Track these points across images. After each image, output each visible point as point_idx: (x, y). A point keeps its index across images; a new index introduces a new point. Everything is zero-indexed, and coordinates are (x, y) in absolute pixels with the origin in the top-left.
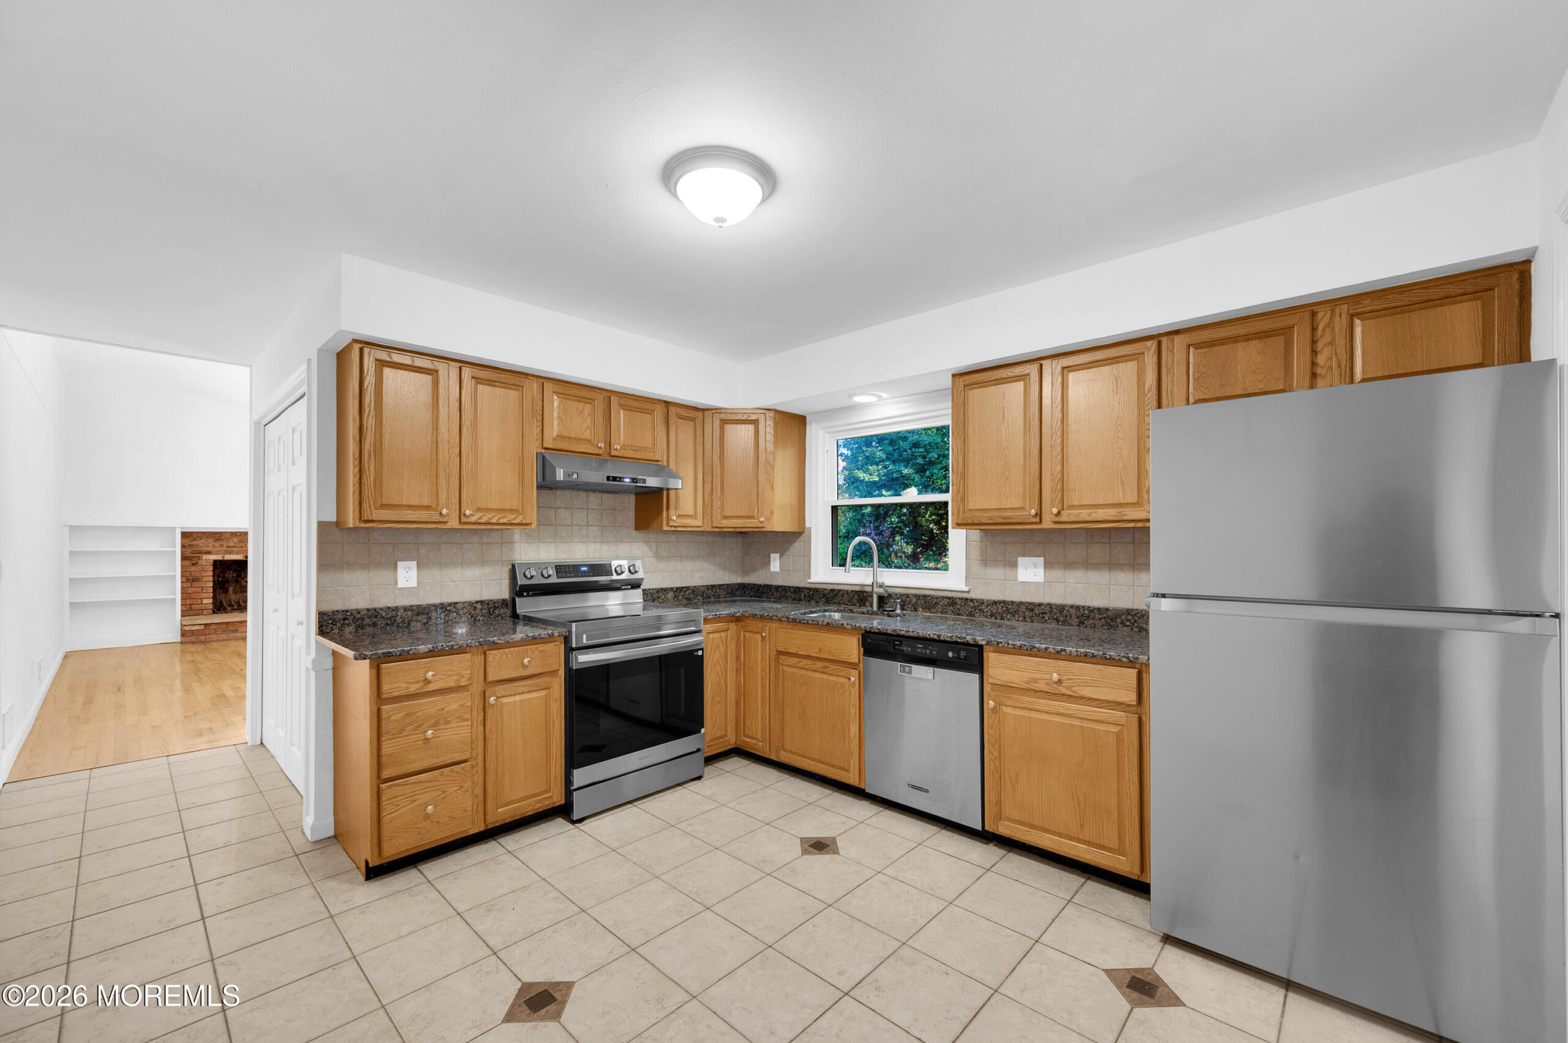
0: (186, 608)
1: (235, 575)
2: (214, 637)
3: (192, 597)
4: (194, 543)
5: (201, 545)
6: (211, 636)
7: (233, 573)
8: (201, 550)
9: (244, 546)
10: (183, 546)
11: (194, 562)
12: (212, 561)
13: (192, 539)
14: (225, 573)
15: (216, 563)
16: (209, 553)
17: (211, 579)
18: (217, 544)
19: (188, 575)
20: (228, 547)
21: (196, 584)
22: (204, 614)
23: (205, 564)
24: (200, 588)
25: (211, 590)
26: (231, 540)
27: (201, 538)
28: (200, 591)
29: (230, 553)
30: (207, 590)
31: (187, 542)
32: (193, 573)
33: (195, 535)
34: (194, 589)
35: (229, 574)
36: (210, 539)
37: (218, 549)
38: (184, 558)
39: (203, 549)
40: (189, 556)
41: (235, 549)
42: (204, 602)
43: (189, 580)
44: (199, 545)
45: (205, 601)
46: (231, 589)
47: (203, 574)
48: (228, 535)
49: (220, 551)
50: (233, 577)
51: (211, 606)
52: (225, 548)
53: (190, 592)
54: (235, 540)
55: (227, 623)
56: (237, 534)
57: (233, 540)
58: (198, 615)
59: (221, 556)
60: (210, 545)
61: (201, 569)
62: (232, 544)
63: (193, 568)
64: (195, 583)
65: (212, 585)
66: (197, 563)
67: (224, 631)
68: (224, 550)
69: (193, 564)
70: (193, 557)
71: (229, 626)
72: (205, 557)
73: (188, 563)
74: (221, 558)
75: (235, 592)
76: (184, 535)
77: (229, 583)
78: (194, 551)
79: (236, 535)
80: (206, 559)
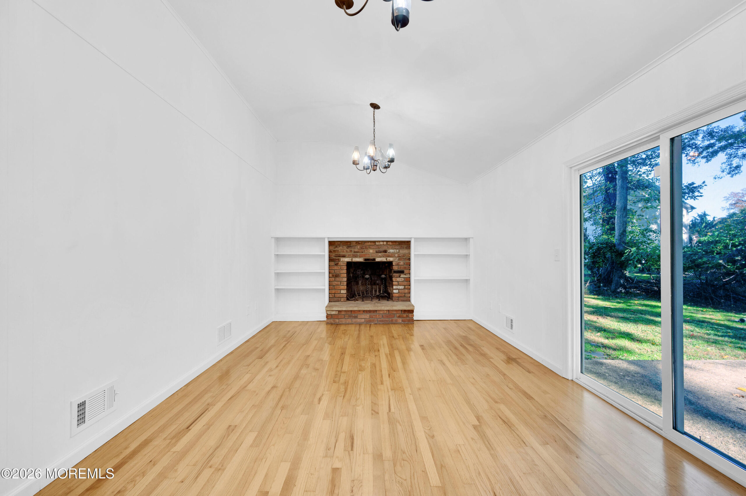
0: (332, 296)
1: (362, 272)
2: (344, 321)
3: (335, 288)
4: (336, 249)
5: (339, 250)
6: (342, 320)
7: (361, 271)
8: (340, 255)
9: (363, 251)
10: (330, 252)
11: (336, 263)
12: (346, 263)
13: (335, 246)
14: (357, 271)
15: (349, 264)
16: (344, 256)
17: (345, 275)
18: (348, 250)
19: (333, 272)
20: (355, 252)
21: (337, 279)
22: (342, 301)
23: (342, 264)
24: (340, 282)
25: (345, 283)
26: (356, 247)
27: (339, 245)
28: (339, 284)
29: (356, 256)
30: (343, 283)
31: (332, 248)
32: (336, 270)
33: (336, 243)
34: (336, 282)
35: (359, 271)
36: (345, 247)
37: (349, 254)
38: (331, 260)
39: (341, 253)
40: (333, 259)
41: (358, 254)
42: (341, 292)
43: (333, 275)
44: (338, 251)
45: (342, 292)
46: (360, 282)
47: (341, 272)
48: (354, 244)
49: (350, 255)
50: (361, 274)
51: (345, 296)
52: (353, 253)
53: (334, 284)
54: (359, 247)
55: (351, 311)
56: (360, 242)
57: (357, 247)
58: (338, 301)
59: (351, 258)
60: (345, 251)
61: (340, 268)
62: (356, 250)
63: (336, 268)
64: (337, 278)
65: (346, 280)
66: (338, 264)
67: (350, 317)
68: (352, 254)
69: (336, 264)
70: (336, 259)
71: (352, 313)
72: (342, 259)
73: (333, 263)
74: (350, 261)
75: (362, 285)
76: (331, 243)
77: (359, 278)
78: (336, 255)
79: (359, 243)
80: (342, 261)
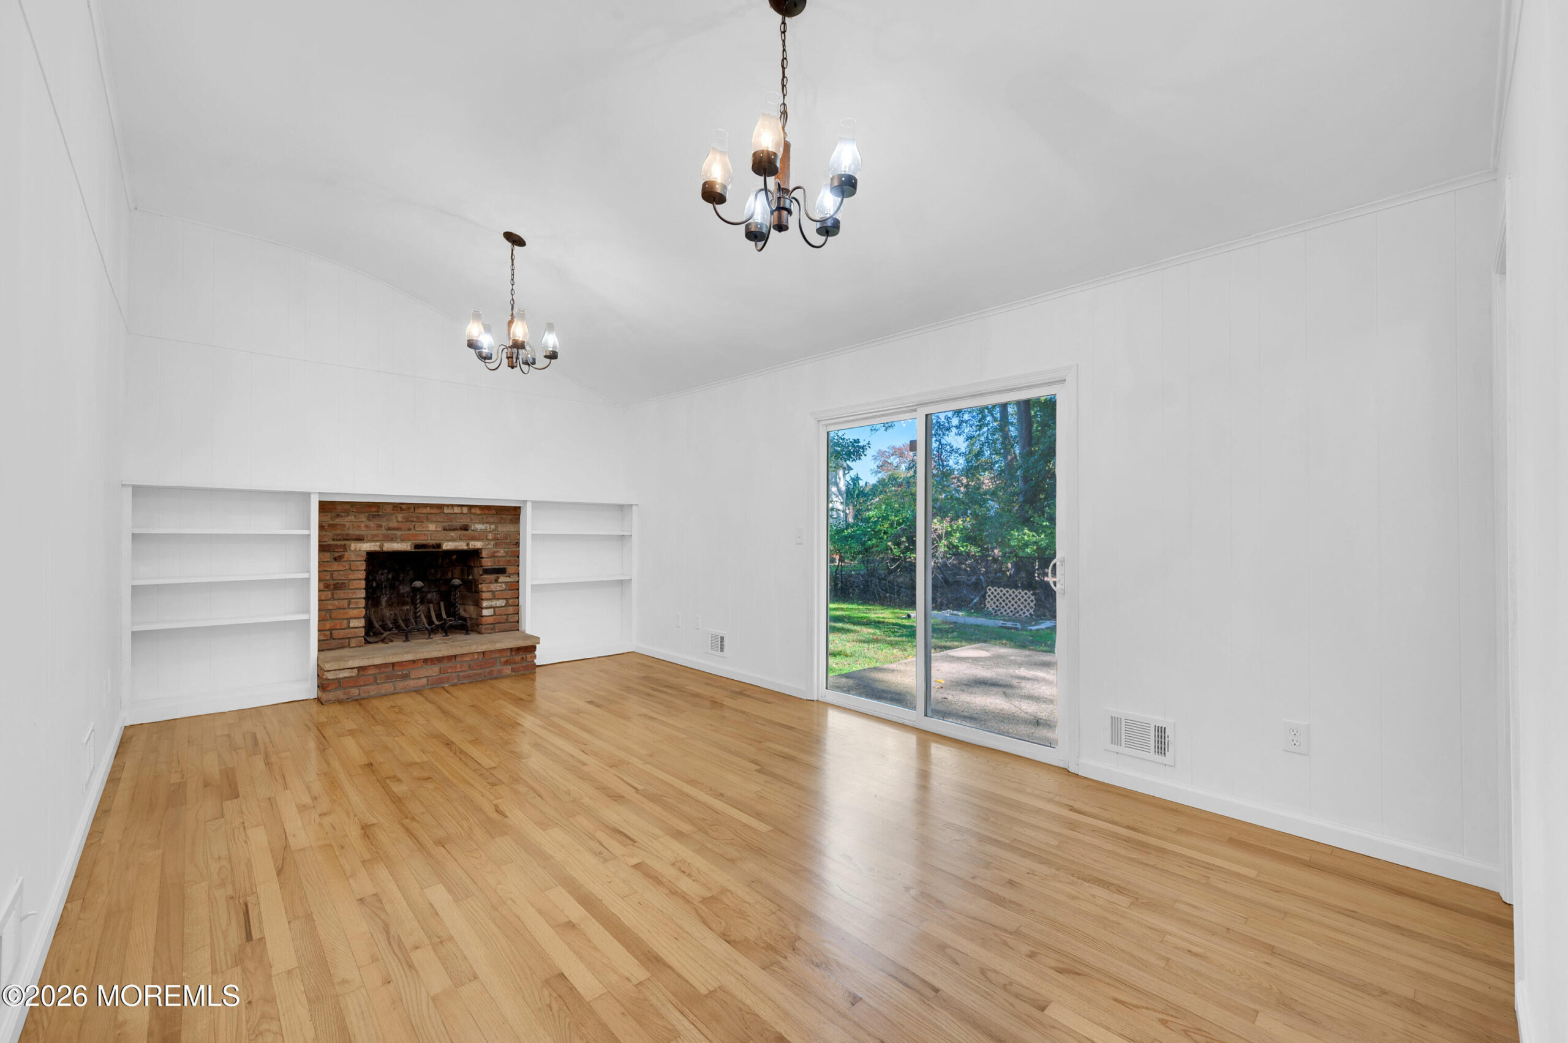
0: (325, 635)
1: (390, 576)
2: (373, 690)
3: (333, 616)
4: (337, 521)
5: (348, 525)
6: (368, 687)
7: (388, 573)
8: (347, 535)
9: (412, 527)
10: (321, 527)
11: (336, 555)
12: (365, 554)
13: (334, 514)
14: (377, 572)
15: (371, 556)
16: (360, 539)
17: (363, 584)
18: (372, 524)
19: (328, 578)
20: (389, 529)
21: (340, 594)
22: (352, 645)
23: (354, 558)
24: (346, 601)
25: (362, 603)
26: (393, 517)
27: (347, 513)
28: (346, 606)
29: (392, 539)
30: (357, 603)
31: (328, 519)
32: (336, 574)
33: (339, 507)
34: (336, 602)
35: (382, 574)
36: (362, 516)
37: (374, 532)
38: (323, 548)
39: (351, 532)
40: (329, 545)
41: (399, 533)
42: (352, 625)
43: (330, 586)
44: (344, 525)
45: (353, 623)
46: (384, 600)
47: (351, 577)
48: (389, 509)
49: (377, 535)
50: (388, 579)
51: (362, 632)
52: (384, 531)
53: (330, 607)
54: (400, 517)
55: (393, 664)
56: (404, 507)
57: (396, 517)
58: (343, 647)
59: (378, 544)
60: (362, 525)
61: (347, 567)
62: (394, 524)
63: (336, 566)
64: (339, 592)
65: (363, 595)
66: (341, 557)
67: (388, 678)
68: (382, 534)
69: (335, 559)
70: (336, 546)
71: (396, 668)
72: (354, 546)
73: (328, 556)
74: (377, 549)
75: (390, 604)
76: (326, 507)
77: (382, 590)
78: (338, 535)
79: (401, 509)
80: (355, 550)
